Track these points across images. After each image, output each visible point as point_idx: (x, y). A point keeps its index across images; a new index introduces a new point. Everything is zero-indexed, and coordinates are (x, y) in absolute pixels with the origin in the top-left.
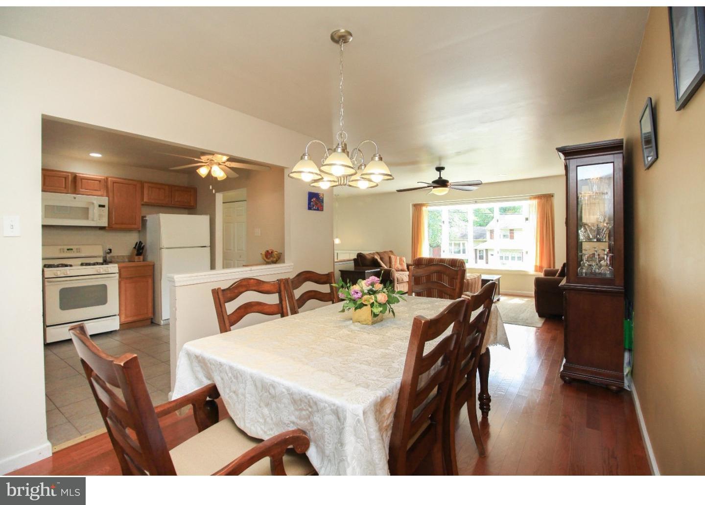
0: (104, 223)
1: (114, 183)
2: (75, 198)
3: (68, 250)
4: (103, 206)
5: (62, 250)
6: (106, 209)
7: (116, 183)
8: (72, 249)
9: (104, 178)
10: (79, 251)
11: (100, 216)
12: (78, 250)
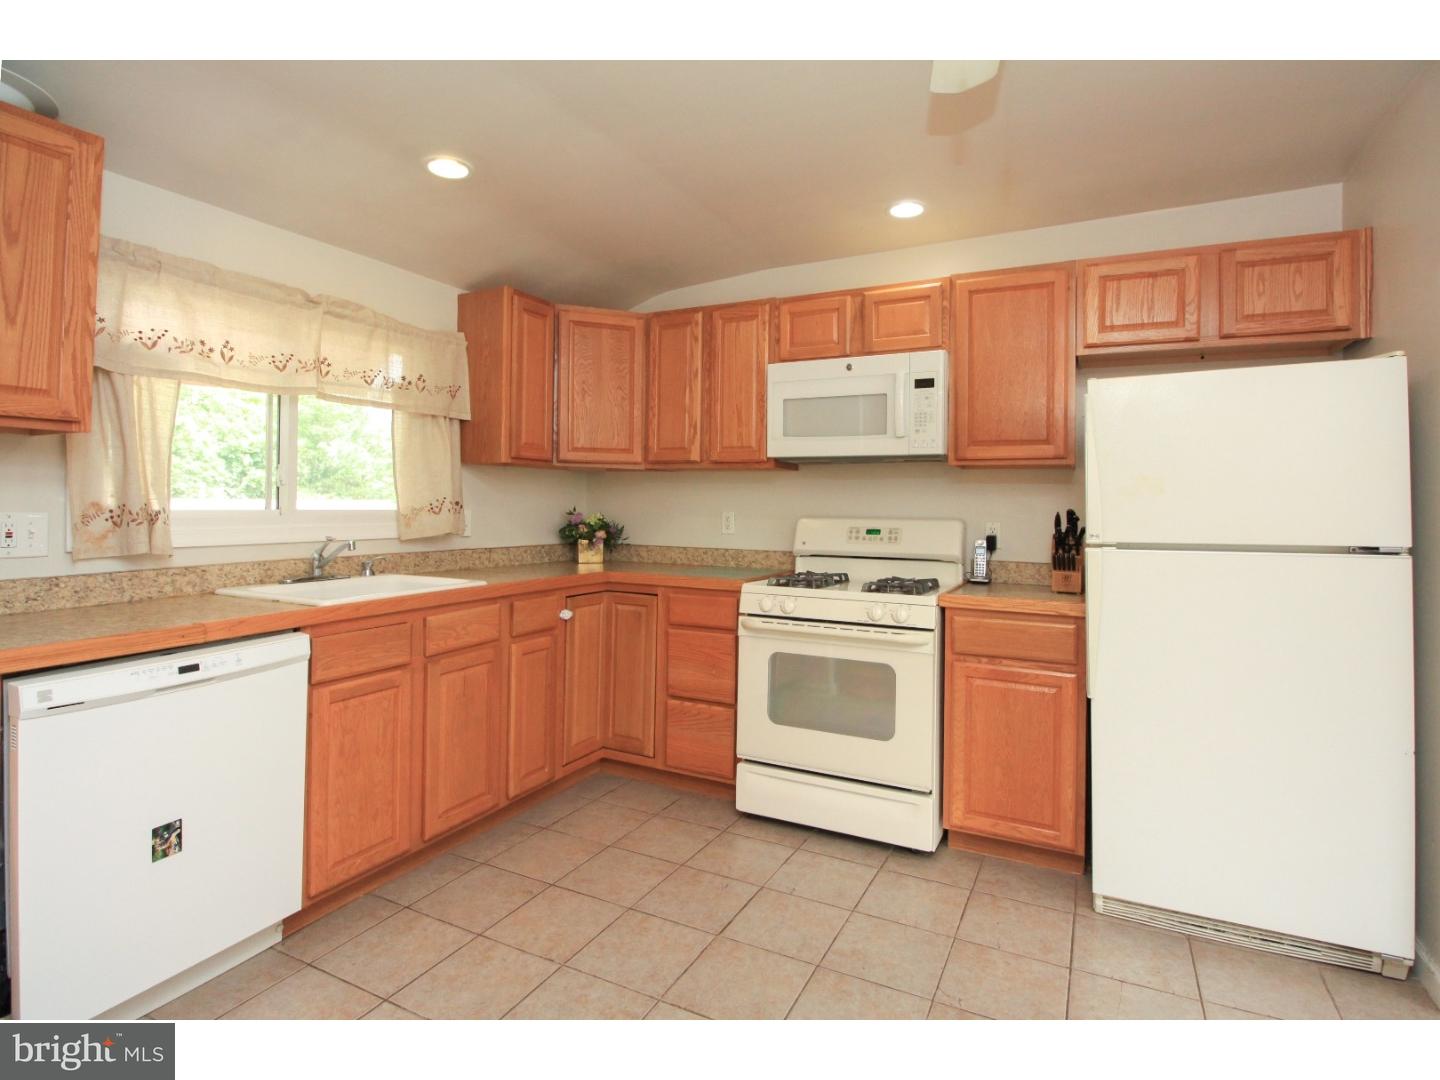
0: (933, 440)
1: (971, 292)
2: (849, 367)
3: (869, 532)
4: (927, 383)
5: (853, 534)
6: (939, 392)
7: (978, 292)
8: (878, 532)
9: (938, 284)
10: (896, 539)
11: (921, 419)
12: (894, 536)
